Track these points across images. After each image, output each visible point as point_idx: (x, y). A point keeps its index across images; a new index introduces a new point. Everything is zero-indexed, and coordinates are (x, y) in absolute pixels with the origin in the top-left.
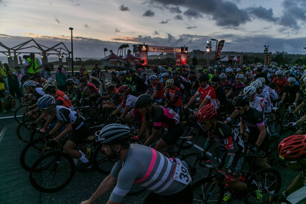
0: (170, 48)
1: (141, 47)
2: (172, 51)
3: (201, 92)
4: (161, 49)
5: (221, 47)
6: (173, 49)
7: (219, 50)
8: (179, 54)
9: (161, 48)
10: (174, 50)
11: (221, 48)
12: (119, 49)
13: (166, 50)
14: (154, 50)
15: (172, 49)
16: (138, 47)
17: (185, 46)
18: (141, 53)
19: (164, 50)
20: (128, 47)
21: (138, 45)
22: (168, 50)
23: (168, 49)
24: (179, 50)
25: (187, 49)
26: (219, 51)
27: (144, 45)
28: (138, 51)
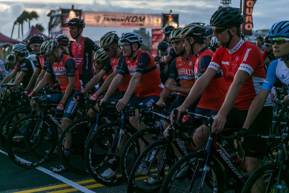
0: (137, 17)
1: (65, 15)
2: (142, 23)
3: (223, 63)
4: (114, 20)
5: (250, 4)
6: (144, 19)
7: (248, 9)
8: (158, 30)
9: (114, 18)
10: (147, 20)
11: (251, 6)
12: (15, 23)
13: (127, 22)
14: (98, 21)
15: (140, 18)
16: (58, 16)
17: (171, 11)
18: (64, 28)
19: (122, 20)
20: (37, 19)
21: (58, 11)
22: (131, 22)
23: (131, 19)
24: (158, 21)
25: (176, 18)
26: (247, 12)
27: (73, 9)
28: (57, 25)
